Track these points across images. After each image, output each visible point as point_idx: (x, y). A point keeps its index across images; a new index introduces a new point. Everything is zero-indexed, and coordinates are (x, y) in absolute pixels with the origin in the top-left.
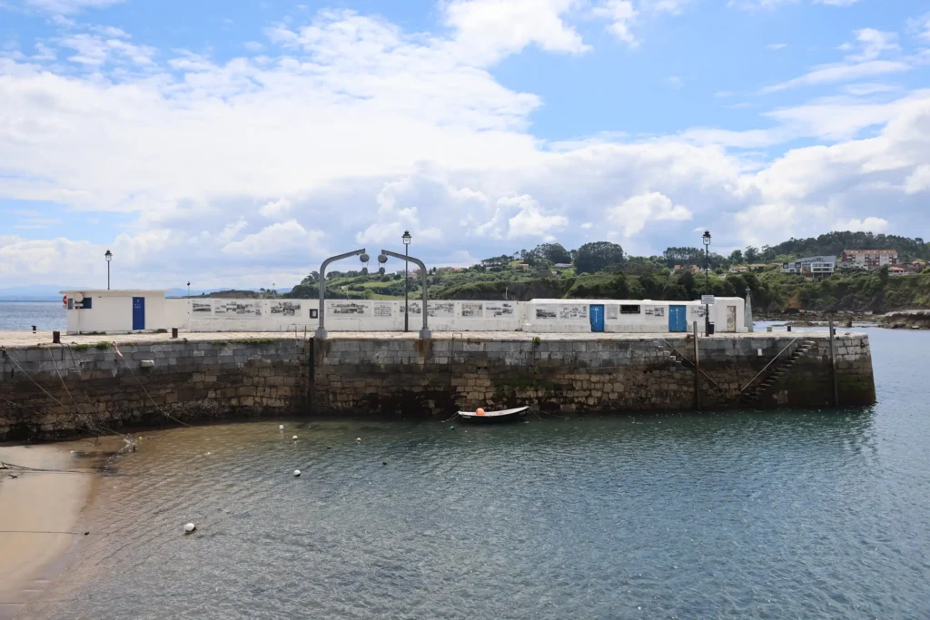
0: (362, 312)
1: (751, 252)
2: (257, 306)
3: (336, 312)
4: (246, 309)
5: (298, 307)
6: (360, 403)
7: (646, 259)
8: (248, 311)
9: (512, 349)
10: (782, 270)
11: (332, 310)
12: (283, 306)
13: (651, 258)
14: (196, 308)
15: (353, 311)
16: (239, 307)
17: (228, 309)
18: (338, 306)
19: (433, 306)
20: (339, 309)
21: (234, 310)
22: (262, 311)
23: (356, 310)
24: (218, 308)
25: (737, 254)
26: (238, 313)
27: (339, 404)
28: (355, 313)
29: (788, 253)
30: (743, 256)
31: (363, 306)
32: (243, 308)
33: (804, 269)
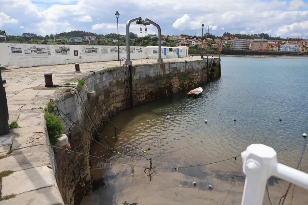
0: (97, 52)
1: (52, 36)
2: (48, 49)
3: (86, 52)
4: (42, 51)
5: (69, 50)
6: (147, 97)
7: (16, 37)
8: (44, 52)
9: (182, 65)
10: (68, 41)
11: (84, 51)
12: (61, 49)
13: (18, 36)
14: (14, 50)
15: (93, 51)
16: (38, 49)
17: (32, 51)
18: (87, 49)
19: (121, 49)
20: (87, 50)
21: (35, 52)
22: (51, 52)
23: (94, 51)
24: (25, 51)
25: (47, 36)
26: (38, 53)
27: (141, 99)
28: (94, 52)
29: (62, 36)
30: (49, 37)
31: (97, 49)
32: (40, 50)
33: (74, 41)
